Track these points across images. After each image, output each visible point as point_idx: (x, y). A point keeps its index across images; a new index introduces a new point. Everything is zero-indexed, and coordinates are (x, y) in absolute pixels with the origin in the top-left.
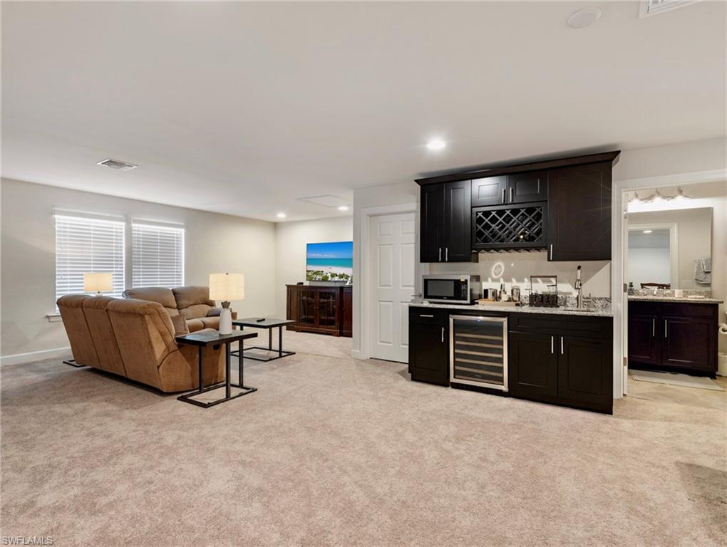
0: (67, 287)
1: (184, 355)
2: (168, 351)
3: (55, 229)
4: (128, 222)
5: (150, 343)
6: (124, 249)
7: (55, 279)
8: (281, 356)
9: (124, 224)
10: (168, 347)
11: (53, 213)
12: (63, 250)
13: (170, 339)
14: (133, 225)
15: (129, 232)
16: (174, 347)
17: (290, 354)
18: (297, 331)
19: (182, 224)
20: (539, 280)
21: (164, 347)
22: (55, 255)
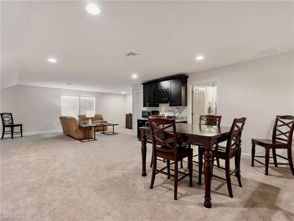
0: (64, 114)
1: (81, 130)
2: (77, 129)
3: (61, 100)
4: (79, 97)
5: (72, 127)
6: (78, 104)
7: (61, 112)
8: (113, 134)
9: (78, 97)
10: (77, 128)
11: (61, 95)
12: (63, 105)
13: (77, 126)
14: (81, 97)
15: (79, 99)
16: (78, 128)
17: (116, 134)
18: (128, 129)
19: (94, 96)
20: (172, 112)
21: (76, 128)
22: (61, 106)
